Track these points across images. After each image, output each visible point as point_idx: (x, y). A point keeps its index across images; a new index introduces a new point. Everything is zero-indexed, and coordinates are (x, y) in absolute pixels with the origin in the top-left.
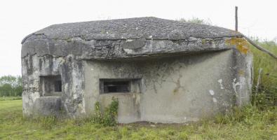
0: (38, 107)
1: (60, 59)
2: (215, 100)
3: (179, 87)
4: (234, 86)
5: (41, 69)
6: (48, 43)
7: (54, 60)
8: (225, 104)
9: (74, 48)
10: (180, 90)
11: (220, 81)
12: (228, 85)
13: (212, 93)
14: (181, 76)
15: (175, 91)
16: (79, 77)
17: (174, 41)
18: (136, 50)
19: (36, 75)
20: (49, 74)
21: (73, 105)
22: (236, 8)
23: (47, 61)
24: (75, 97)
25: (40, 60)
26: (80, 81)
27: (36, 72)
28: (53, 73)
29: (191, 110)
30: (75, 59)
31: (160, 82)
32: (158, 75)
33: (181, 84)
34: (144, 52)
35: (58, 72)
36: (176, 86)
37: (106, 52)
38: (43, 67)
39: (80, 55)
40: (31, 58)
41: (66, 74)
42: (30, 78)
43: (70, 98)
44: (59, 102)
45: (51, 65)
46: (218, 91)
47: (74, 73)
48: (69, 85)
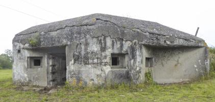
0: (110, 77)
1: (129, 42)
2: (197, 70)
3: (178, 63)
4: (206, 63)
5: (113, 48)
6: (119, 29)
7: (124, 42)
8: (202, 71)
9: (138, 36)
10: (179, 65)
11: (200, 61)
12: (203, 62)
13: (196, 66)
14: (179, 57)
15: (176, 65)
16: (140, 56)
17: (186, 40)
18: (171, 42)
19: (109, 52)
20: (120, 52)
21: (136, 75)
22: (198, 28)
23: (119, 43)
24: (138, 69)
25: (113, 41)
26: (140, 58)
27: (109, 50)
28: (123, 52)
29: (185, 75)
30: (138, 43)
31: (166, 60)
32: (165, 56)
33: (180, 62)
34: (175, 44)
35: (127, 51)
36: (176, 63)
37: (155, 41)
38: (115, 47)
39: (142, 41)
40: (105, 38)
41: (133, 53)
42: (103, 54)
43: (135, 70)
44: (128, 73)
45: (122, 46)
46: (198, 65)
47: (138, 53)
48: (134, 61)
